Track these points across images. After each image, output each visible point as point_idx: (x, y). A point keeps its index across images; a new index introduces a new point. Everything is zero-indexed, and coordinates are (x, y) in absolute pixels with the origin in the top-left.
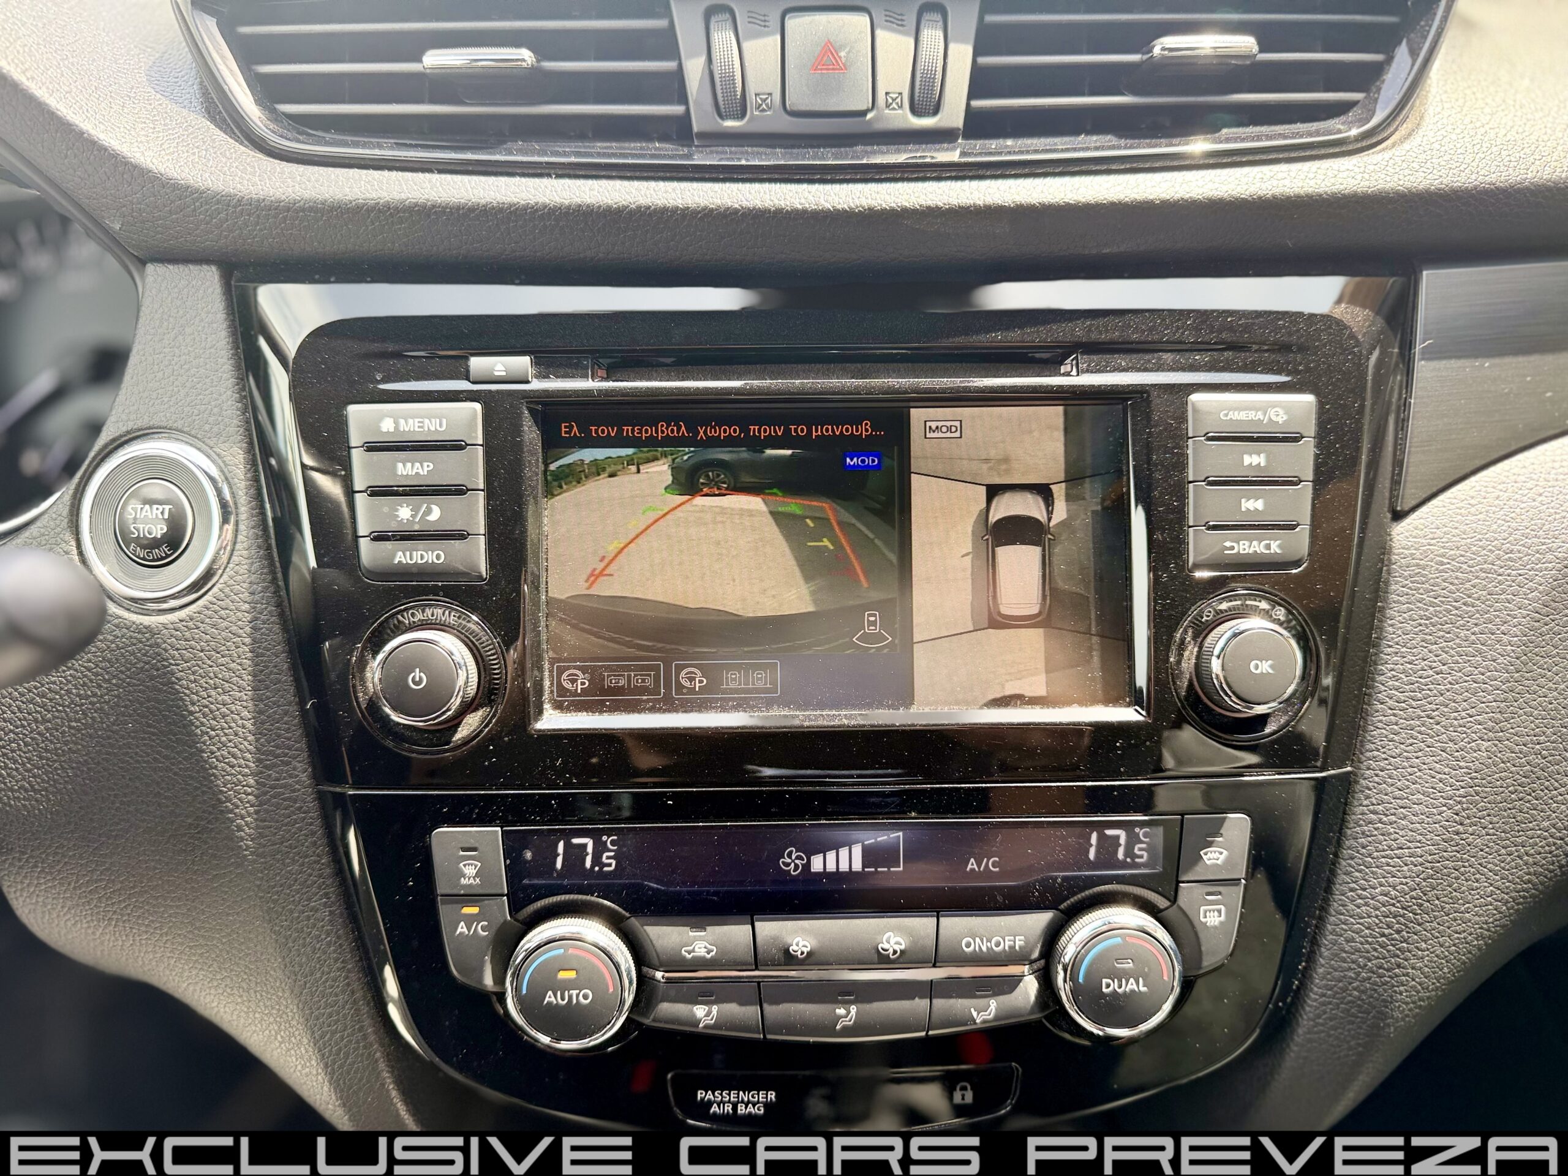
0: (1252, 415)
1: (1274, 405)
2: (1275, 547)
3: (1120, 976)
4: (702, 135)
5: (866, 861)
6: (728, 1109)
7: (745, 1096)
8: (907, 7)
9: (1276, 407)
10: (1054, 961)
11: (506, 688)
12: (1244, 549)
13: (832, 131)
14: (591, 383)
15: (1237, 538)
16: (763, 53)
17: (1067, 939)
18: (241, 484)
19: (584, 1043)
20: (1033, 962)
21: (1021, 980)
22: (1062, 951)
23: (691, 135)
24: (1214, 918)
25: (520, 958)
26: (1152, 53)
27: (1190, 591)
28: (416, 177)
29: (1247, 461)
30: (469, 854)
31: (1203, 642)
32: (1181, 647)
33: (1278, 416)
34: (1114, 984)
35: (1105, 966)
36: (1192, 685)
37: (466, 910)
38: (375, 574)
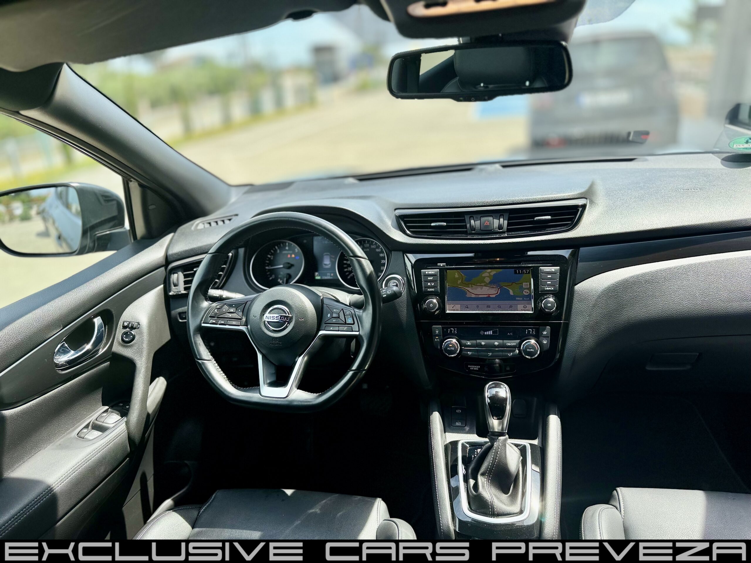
0: (549, 270)
1: (552, 269)
2: (553, 289)
3: (530, 349)
4: (469, 233)
5: (493, 333)
6: (473, 369)
7: (475, 367)
8: (499, 215)
9: (553, 269)
10: (521, 347)
11: (442, 307)
12: (548, 289)
13: (487, 233)
14: (454, 267)
15: (547, 287)
16: (478, 223)
17: (523, 344)
18: (406, 280)
19: (453, 356)
20: (517, 348)
21: (516, 350)
22: (522, 346)
23: (468, 233)
24: (545, 342)
25: (444, 343)
26: (535, 219)
27: (539, 295)
28: (430, 240)
29: (548, 276)
30: (437, 329)
31: (542, 302)
32: (539, 303)
33: (553, 270)
34: (529, 350)
35: (528, 347)
36: (540, 308)
37: (436, 337)
38: (425, 292)
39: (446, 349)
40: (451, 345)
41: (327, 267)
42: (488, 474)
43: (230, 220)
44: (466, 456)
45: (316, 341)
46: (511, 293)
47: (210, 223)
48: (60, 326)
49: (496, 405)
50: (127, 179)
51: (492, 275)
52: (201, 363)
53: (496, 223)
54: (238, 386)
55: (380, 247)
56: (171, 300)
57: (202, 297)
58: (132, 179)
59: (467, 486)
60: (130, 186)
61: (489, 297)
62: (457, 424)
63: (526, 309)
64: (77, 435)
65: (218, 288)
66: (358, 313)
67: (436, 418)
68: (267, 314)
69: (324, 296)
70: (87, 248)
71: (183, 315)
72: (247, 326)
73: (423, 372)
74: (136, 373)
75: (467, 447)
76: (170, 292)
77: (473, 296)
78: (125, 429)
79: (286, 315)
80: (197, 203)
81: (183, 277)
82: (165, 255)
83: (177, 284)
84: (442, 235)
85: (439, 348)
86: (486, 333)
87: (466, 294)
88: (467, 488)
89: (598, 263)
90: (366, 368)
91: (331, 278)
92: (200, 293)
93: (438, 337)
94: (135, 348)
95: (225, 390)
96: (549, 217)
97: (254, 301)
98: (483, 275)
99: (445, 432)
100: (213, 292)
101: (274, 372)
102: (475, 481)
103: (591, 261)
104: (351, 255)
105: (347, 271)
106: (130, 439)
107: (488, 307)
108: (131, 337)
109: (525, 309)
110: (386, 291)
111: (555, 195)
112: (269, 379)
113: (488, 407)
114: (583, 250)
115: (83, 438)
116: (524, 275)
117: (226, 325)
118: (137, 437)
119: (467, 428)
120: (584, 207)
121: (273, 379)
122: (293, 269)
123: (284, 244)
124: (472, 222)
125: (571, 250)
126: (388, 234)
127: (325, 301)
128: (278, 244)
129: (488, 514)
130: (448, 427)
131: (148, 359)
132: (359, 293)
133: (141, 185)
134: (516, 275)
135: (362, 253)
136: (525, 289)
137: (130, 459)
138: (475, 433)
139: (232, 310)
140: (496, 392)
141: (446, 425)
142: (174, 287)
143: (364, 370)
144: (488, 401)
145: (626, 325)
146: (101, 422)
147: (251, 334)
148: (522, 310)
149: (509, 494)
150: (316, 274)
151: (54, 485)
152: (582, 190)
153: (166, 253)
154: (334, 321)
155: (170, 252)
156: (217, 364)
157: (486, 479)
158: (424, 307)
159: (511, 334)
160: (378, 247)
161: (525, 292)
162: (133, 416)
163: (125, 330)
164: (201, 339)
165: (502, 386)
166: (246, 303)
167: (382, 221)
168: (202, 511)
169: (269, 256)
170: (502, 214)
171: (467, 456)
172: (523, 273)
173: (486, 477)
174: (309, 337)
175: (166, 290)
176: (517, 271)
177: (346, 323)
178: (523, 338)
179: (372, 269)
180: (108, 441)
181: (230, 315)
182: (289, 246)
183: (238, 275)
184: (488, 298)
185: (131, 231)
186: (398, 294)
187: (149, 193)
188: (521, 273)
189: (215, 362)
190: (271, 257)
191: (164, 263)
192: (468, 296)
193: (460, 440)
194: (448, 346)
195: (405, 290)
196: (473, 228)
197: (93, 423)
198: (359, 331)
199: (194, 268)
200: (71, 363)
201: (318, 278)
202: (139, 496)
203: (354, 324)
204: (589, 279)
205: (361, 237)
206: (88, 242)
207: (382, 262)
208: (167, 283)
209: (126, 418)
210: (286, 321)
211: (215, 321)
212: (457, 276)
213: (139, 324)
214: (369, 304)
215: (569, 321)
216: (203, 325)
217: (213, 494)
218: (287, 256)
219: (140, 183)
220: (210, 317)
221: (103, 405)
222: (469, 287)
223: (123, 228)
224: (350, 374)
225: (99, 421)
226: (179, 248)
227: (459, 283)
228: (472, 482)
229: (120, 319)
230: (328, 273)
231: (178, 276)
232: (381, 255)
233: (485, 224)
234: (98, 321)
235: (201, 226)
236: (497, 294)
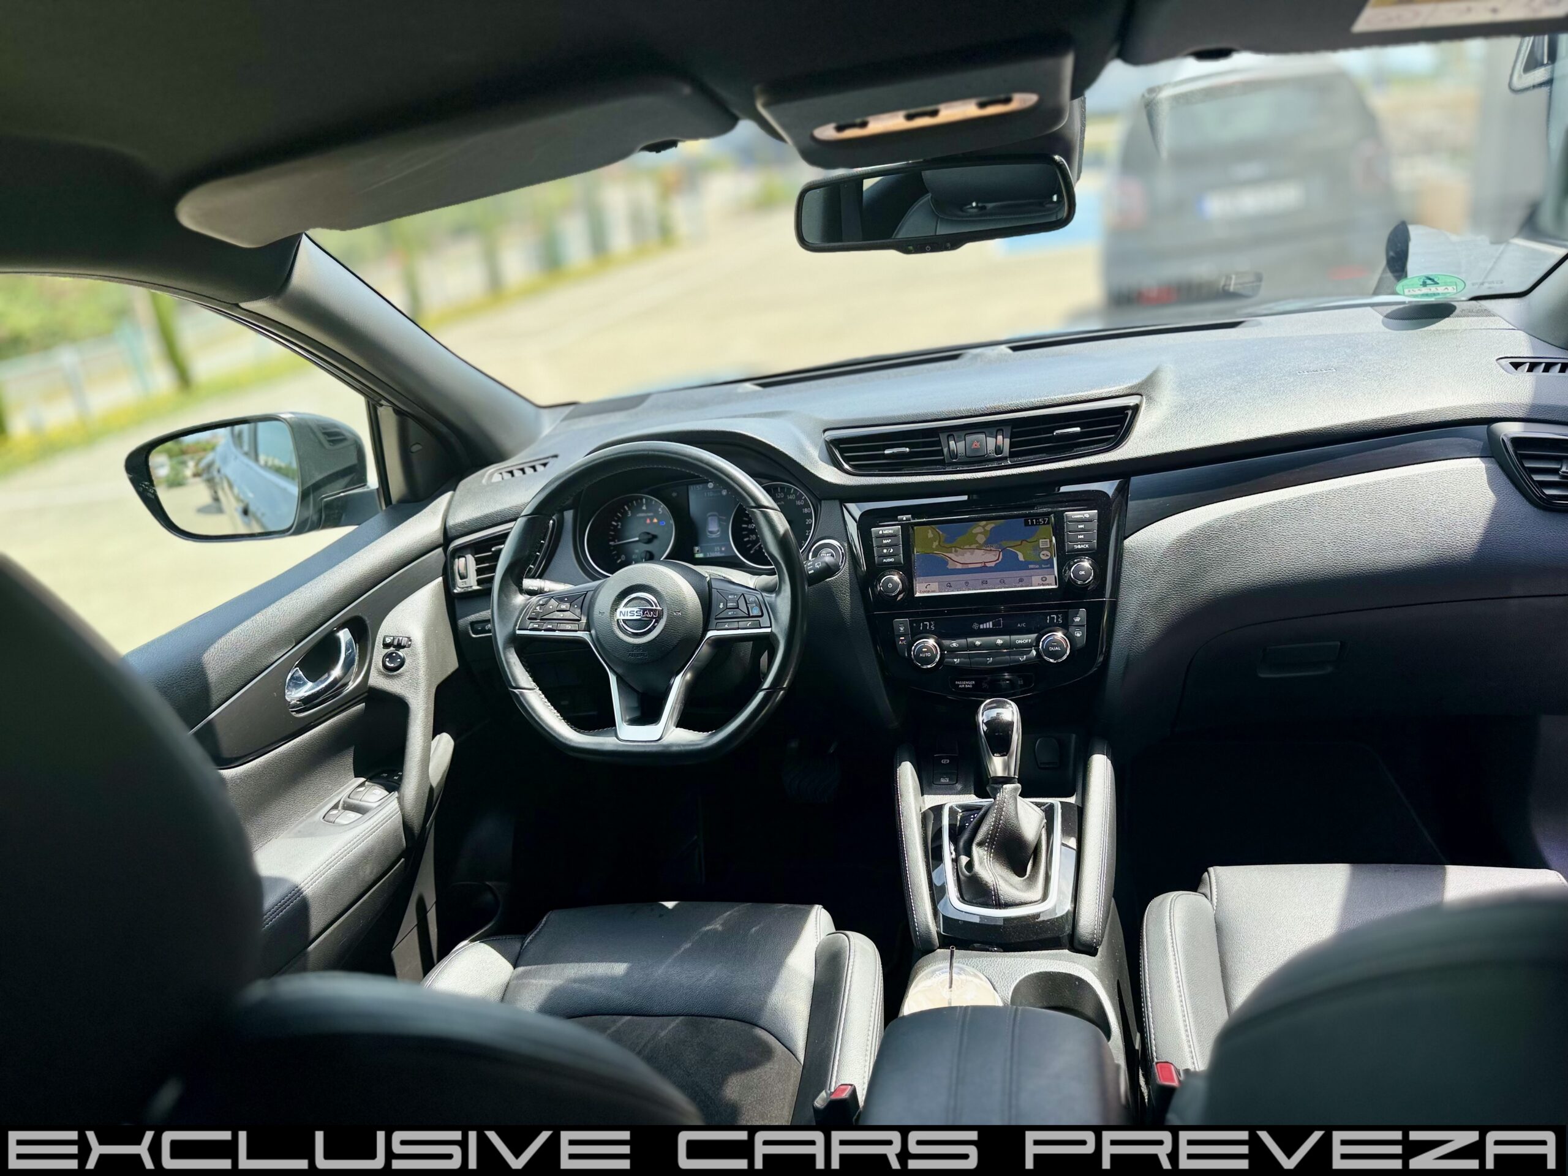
0: (1080, 516)
2: (1087, 546)
3: (1054, 647)
4: (948, 463)
5: (993, 625)
6: (963, 686)
7: (967, 683)
8: (994, 430)
9: (1087, 514)
10: (1039, 646)
11: (909, 588)
12: (1079, 547)
13: (978, 461)
14: (924, 520)
15: (1077, 545)
16: (961, 444)
17: (1042, 640)
18: (846, 548)
19: (929, 666)
20: (1034, 646)
21: (1031, 650)
22: (1041, 643)
23: (945, 463)
24: (1078, 635)
25: (913, 647)
26: (1055, 434)
27: (1066, 557)
28: (883, 478)
29: (1079, 527)
30: (902, 625)
31: (1070, 569)
32: (1065, 572)
33: (1087, 516)
34: (1052, 649)
35: (1050, 644)
36: (1069, 579)
37: (901, 638)
38: (879, 565)
39: (917, 656)
40: (926, 650)
41: (714, 536)
42: (989, 844)
43: (545, 465)
44: (956, 825)
45: (704, 650)
46: (1021, 558)
47: (511, 473)
48: (292, 642)
49: (997, 734)
50: (374, 403)
51: (989, 529)
52: (517, 692)
53: (990, 443)
54: (579, 728)
55: (803, 498)
56: (456, 601)
57: (514, 587)
58: (383, 402)
59: (957, 866)
60: (379, 414)
61: (985, 566)
62: (943, 780)
63: (1046, 582)
64: (324, 817)
65: (533, 577)
66: (768, 599)
67: (907, 773)
68: (621, 608)
69: (712, 577)
70: (310, 521)
71: (479, 626)
72: (590, 631)
73: (884, 702)
74: (410, 718)
75: (957, 812)
76: (455, 588)
77: (959, 566)
78: (398, 809)
79: (652, 608)
80: (489, 440)
81: (474, 562)
82: (443, 527)
83: (465, 574)
84: (903, 468)
85: (906, 655)
86: (981, 626)
87: (947, 563)
88: (957, 869)
89: (1162, 500)
90: (785, 686)
91: (723, 555)
92: (511, 582)
93: (903, 638)
94: (406, 677)
95: (560, 735)
96: (1078, 429)
97: (599, 590)
98: (974, 531)
99: (922, 794)
100: (529, 583)
101: (636, 705)
102: (968, 859)
103: (1150, 498)
104: (753, 504)
105: (748, 542)
106: (406, 826)
107: (985, 582)
108: (399, 660)
109: (1044, 583)
110: (813, 565)
111: (1086, 393)
112: (629, 716)
113: (984, 740)
114: (1135, 480)
115: (334, 823)
116: (1040, 527)
117: (554, 630)
118: (416, 823)
119: (959, 787)
120: (1136, 409)
121: (637, 714)
122: (656, 542)
123: (639, 501)
124: (952, 443)
125: (1118, 481)
126: (812, 471)
127: (715, 584)
128: (628, 502)
129: (990, 905)
130: (926, 785)
131: (427, 696)
132: (771, 573)
133: (398, 412)
134: (1027, 527)
135: (769, 502)
136: (1043, 549)
137: (405, 861)
138: (973, 792)
139: (563, 607)
140: (998, 713)
141: (924, 782)
142: (460, 581)
143: (782, 689)
144: (983, 728)
145: (1211, 599)
146: (357, 800)
147: (596, 643)
148: (1039, 585)
149: (1026, 877)
150: (696, 549)
151: (302, 885)
152: (1135, 382)
153: (444, 524)
154: (730, 613)
155: (451, 522)
156: (543, 696)
157: (986, 853)
158: (879, 589)
159: (1023, 625)
160: (799, 497)
161: (1043, 555)
162: (410, 788)
163: (389, 650)
164: (515, 655)
165: (1008, 706)
166: (586, 594)
167: (802, 450)
168: (527, 942)
169: (614, 523)
170: (998, 428)
171: (958, 825)
172: (1038, 523)
173: (986, 849)
174: (691, 642)
175: (448, 585)
176: (1030, 521)
177: (749, 616)
178: (1042, 630)
179: (788, 526)
180: (375, 824)
181: (561, 615)
182: (647, 504)
183: (566, 555)
184: (984, 569)
185: (381, 491)
186: (832, 568)
187: (412, 424)
188: (1036, 524)
189: (540, 692)
190: (618, 525)
191: (441, 541)
192: (949, 567)
193: (945, 804)
194: (920, 651)
195: (847, 564)
196: (953, 455)
197: (344, 802)
198: (771, 627)
199: (492, 547)
200: (308, 702)
201: (700, 555)
202: (414, 934)
203: (762, 616)
204: (1147, 528)
205: (767, 481)
206: (311, 512)
207: (807, 523)
208: (448, 575)
209: (396, 792)
210: (653, 618)
211: (537, 626)
212: (930, 535)
213: (409, 639)
214: (785, 583)
215: (1117, 598)
216: (518, 632)
217: (543, 918)
218: (646, 520)
219: (396, 408)
220: (529, 619)
221: (355, 777)
222: (951, 552)
223: (366, 487)
224: (761, 695)
225: (355, 799)
226: (463, 515)
227: (934, 547)
228: (964, 860)
229: (379, 633)
230: (717, 546)
231: (466, 560)
232: (806, 511)
233: (974, 446)
234: (344, 635)
235: (497, 478)
236: (998, 562)
